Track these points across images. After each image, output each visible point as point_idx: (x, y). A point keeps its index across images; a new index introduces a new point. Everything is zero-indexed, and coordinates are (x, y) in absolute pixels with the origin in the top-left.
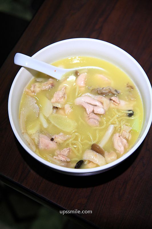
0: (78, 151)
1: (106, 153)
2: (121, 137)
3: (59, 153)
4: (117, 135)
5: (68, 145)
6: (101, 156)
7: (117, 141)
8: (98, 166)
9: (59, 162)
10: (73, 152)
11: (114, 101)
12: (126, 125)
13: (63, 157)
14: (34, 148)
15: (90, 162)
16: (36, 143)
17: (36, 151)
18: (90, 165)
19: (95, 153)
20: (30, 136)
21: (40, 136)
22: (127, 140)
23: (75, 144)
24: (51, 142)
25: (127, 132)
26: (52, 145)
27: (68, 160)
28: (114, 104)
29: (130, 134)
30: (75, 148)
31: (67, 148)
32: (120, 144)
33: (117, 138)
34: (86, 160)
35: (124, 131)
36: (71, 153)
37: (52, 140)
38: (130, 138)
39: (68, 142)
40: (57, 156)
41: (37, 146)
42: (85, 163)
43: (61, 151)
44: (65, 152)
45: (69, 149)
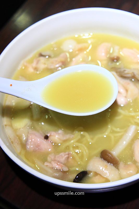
0: (82, 157)
1: (121, 165)
3: (53, 158)
5: (67, 148)
6: (113, 168)
8: (107, 181)
9: (50, 171)
10: (74, 158)
13: (58, 164)
14: (18, 148)
15: (96, 174)
16: (24, 142)
17: (20, 153)
18: (96, 179)
19: (105, 163)
20: (15, 130)
21: (30, 132)
23: (77, 147)
24: (45, 141)
26: (46, 146)
27: (66, 169)
30: (77, 153)
31: (66, 152)
34: (91, 172)
36: (70, 160)
37: (46, 137)
39: (67, 144)
40: (50, 163)
41: (24, 145)
42: (90, 175)
43: (57, 156)
44: (63, 157)
45: (69, 154)
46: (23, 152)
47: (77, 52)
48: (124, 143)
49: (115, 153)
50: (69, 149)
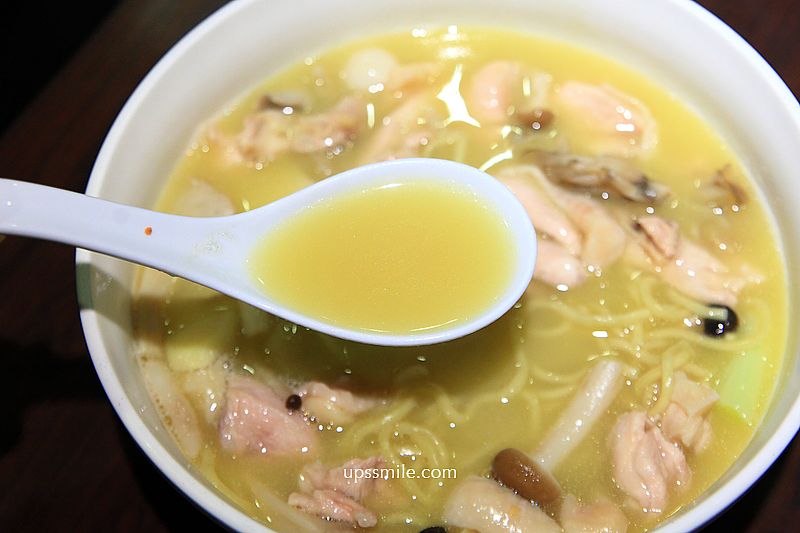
2: (656, 431)
3: (318, 477)
4: (637, 420)
7: (632, 449)
11: (650, 238)
12: (692, 377)
14: (192, 443)
16: (210, 419)
17: (199, 458)
19: (511, 497)
20: (179, 376)
21: (233, 384)
22: (688, 452)
23: (407, 440)
24: (287, 418)
25: (692, 411)
26: (291, 433)
27: (366, 520)
28: (647, 253)
29: (707, 426)
30: (406, 460)
31: (366, 458)
32: (649, 467)
33: (633, 440)
35: (673, 407)
36: (380, 486)
38: (703, 445)
40: (310, 495)
41: (211, 431)
43: (333, 472)
45: (376, 465)
46: (209, 457)
47: (400, 95)
48: (577, 425)
49: (547, 460)
50: (377, 445)
